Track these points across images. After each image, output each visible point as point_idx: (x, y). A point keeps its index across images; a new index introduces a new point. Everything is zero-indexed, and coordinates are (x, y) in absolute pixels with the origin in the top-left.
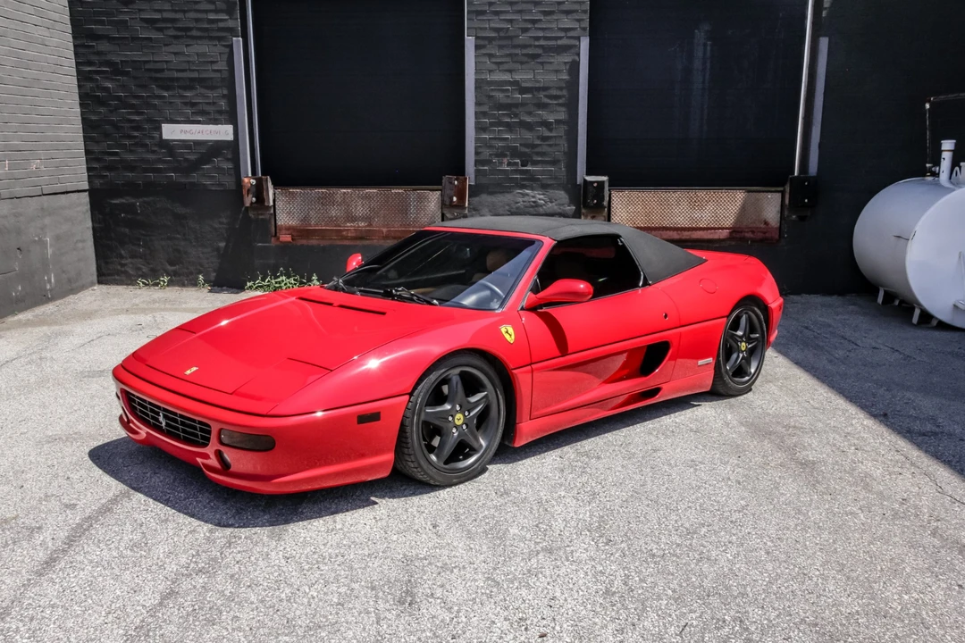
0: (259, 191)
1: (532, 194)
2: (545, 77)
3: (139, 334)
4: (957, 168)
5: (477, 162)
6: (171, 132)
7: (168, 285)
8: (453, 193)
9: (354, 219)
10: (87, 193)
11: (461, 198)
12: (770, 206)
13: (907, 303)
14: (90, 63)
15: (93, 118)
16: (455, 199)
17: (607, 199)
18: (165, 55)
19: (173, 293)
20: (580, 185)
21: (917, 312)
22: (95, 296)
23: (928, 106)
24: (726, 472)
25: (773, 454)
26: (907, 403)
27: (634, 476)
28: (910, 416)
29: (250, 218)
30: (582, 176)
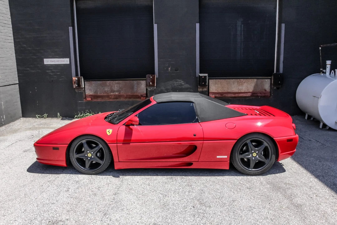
0: (79, 82)
1: (180, 81)
3: (31, 140)
4: (333, 71)
5: (159, 70)
6: (47, 61)
7: (47, 117)
8: (150, 81)
9: (114, 91)
10: (18, 85)
11: (153, 83)
12: (266, 84)
14: (18, 38)
15: (20, 58)
16: (151, 83)
17: (207, 82)
19: (48, 120)
20: (197, 77)
21: (321, 124)
23: (320, 48)
24: (265, 213)
25: (283, 201)
26: (329, 168)
27: (226, 218)
28: (332, 176)
29: (76, 92)
30: (198, 74)
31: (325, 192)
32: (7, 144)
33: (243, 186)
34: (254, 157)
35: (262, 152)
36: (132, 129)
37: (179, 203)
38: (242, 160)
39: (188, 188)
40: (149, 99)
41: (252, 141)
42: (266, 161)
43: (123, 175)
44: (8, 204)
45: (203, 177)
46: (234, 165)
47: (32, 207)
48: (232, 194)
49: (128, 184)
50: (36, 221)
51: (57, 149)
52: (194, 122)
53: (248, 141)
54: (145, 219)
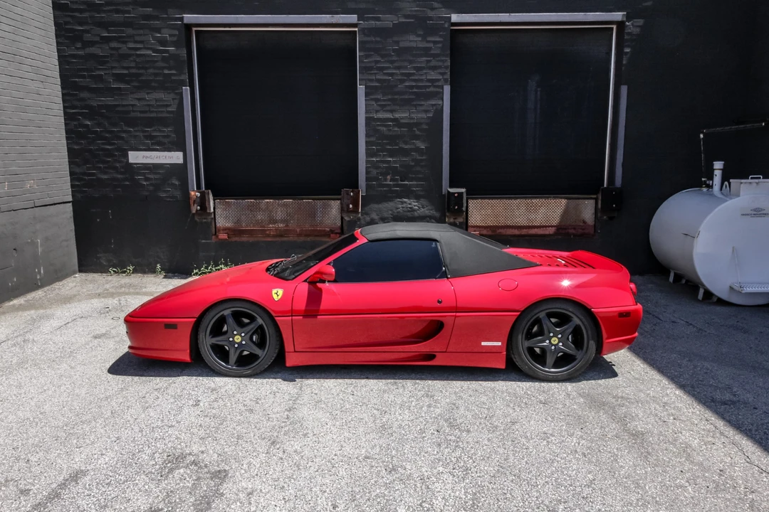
0: (203, 202)
1: (409, 202)
2: (418, 116)
3: (106, 316)
4: (726, 183)
5: (367, 179)
6: (136, 157)
7: (133, 273)
8: (349, 201)
9: (275, 222)
10: (71, 204)
11: (356, 206)
12: (587, 210)
13: (691, 282)
14: (74, 107)
15: (76, 147)
16: (351, 206)
17: (465, 205)
18: (131, 100)
19: (136, 279)
20: (444, 195)
21: (701, 291)
22: (76, 283)
23: (702, 136)
24: (573, 444)
25: (608, 425)
26: (706, 373)
27: (499, 450)
28: (711, 386)
29: (196, 221)
30: (446, 188)
31: (693, 412)
32: (55, 323)
33: (533, 398)
34: (555, 345)
35: (570, 337)
36: (320, 290)
37: (411, 425)
38: (531, 350)
39: (427, 400)
40: (353, 235)
41: (550, 315)
42: (579, 355)
43: (302, 378)
44: (82, 428)
45: (454, 382)
46: (514, 360)
47: (129, 433)
48: (511, 412)
49: (312, 393)
50: (144, 456)
51: (174, 326)
52: (439, 278)
53: (542, 315)
54: (348, 450)
